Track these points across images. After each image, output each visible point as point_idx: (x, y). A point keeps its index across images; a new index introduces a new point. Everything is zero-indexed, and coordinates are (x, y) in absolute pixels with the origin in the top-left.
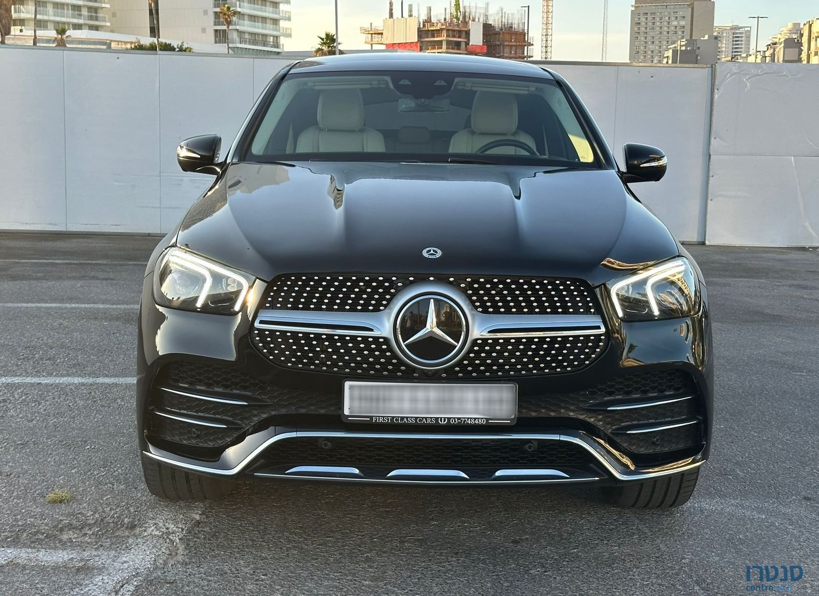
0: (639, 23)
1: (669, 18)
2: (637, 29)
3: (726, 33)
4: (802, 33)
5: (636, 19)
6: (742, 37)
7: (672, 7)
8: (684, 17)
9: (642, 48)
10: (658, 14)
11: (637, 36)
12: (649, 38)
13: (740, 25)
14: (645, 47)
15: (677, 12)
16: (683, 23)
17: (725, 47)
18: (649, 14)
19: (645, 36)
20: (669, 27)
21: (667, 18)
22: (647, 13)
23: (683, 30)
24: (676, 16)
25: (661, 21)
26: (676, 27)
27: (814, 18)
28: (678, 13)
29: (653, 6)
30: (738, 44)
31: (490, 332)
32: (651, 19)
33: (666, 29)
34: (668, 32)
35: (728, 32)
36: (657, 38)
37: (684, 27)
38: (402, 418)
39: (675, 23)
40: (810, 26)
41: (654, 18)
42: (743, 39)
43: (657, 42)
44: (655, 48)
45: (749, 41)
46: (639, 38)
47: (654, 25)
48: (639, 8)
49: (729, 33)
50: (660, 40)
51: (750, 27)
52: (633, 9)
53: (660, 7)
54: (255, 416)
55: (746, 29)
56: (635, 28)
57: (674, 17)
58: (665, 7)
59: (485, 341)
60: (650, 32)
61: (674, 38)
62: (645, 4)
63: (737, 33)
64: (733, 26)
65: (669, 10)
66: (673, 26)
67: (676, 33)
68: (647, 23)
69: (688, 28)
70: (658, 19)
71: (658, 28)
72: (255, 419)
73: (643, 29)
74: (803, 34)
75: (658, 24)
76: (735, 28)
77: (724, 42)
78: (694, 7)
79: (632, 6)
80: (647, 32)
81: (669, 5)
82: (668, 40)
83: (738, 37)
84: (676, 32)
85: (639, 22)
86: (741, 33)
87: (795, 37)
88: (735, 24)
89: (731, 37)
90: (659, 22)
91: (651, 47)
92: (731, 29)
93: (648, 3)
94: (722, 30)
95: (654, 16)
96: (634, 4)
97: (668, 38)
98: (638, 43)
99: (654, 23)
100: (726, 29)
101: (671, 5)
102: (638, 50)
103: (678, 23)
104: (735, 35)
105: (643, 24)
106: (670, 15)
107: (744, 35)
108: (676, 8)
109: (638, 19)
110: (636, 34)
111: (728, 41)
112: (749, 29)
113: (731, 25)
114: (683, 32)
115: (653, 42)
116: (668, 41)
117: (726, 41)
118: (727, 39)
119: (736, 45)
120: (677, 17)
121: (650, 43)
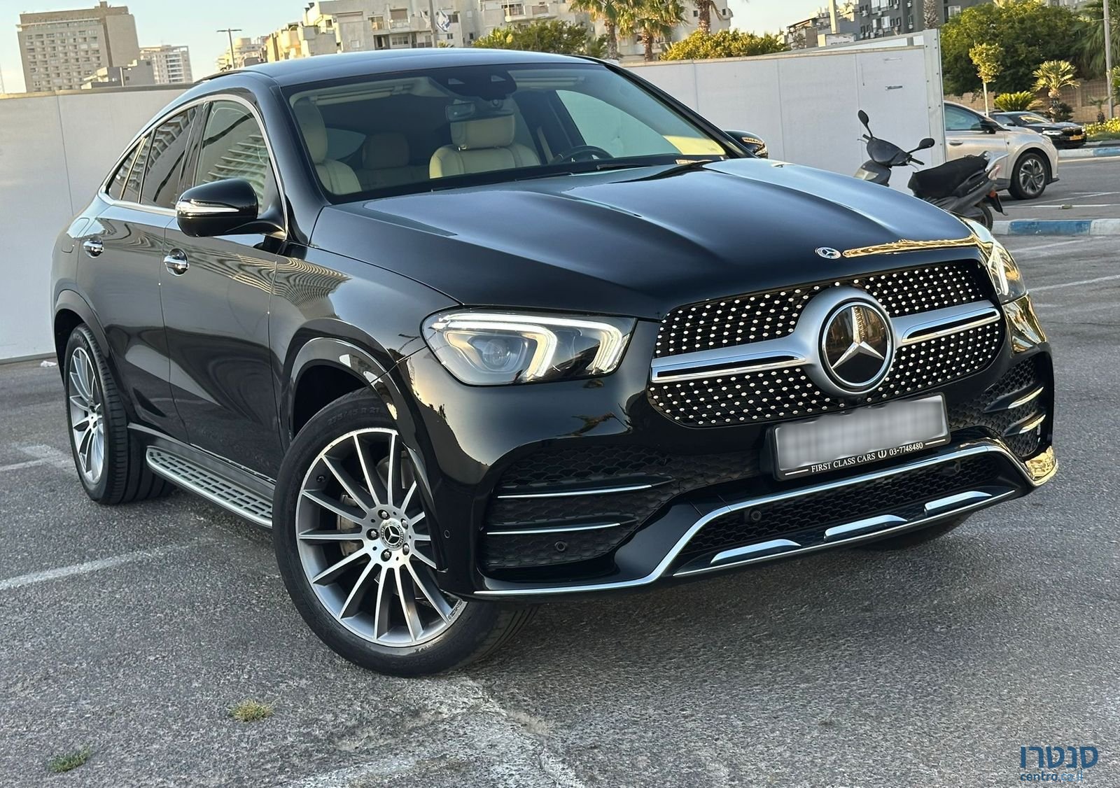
0: (33, 49)
1: (75, 39)
2: (31, 57)
3: (157, 57)
4: (265, 49)
5: (27, 44)
6: (178, 60)
7: (76, 24)
8: (95, 38)
9: (44, 83)
10: (58, 35)
11: (32, 67)
12: (51, 69)
13: (173, 45)
14: (49, 81)
15: (84, 31)
16: (95, 46)
17: (159, 76)
18: (45, 36)
19: (45, 66)
20: (76, 52)
21: (72, 40)
22: (42, 35)
23: (98, 55)
24: (84, 36)
25: (64, 45)
26: (87, 51)
27: (278, 29)
28: (86, 33)
29: (48, 24)
30: (175, 71)
31: (910, 337)
32: (48, 42)
33: (73, 55)
34: (77, 60)
35: (158, 55)
36: (63, 67)
37: (98, 51)
38: (842, 461)
39: (84, 47)
40: (275, 41)
41: (53, 41)
42: (181, 63)
43: (64, 74)
44: (63, 82)
45: (189, 65)
46: (37, 69)
47: (55, 50)
48: (29, 29)
49: (160, 56)
50: (68, 71)
51: (187, 47)
52: (20, 30)
53: (59, 26)
54: (652, 501)
55: (182, 49)
56: (29, 57)
57: (82, 38)
58: (66, 25)
59: (909, 347)
60: (51, 60)
61: (87, 67)
62: (35, 22)
63: (170, 56)
64: (163, 47)
65: (72, 29)
66: (83, 50)
67: (89, 61)
68: (44, 48)
69: (104, 51)
70: (59, 42)
71: (61, 55)
72: (653, 505)
73: (40, 57)
74: (266, 51)
75: (60, 48)
76: (167, 49)
77: (157, 68)
78: (107, 23)
79: (18, 26)
80: (46, 61)
81: (71, 22)
82: (79, 70)
83: (174, 61)
84: (88, 58)
85: (32, 47)
86: (176, 56)
87: (257, 56)
88: (165, 44)
89: (164, 61)
90: (61, 46)
91: (57, 81)
92: (161, 51)
93: (40, 21)
94: (151, 52)
95: (52, 39)
96: (19, 23)
97: (79, 68)
98: (37, 77)
99: (54, 47)
100: (155, 51)
101: (74, 22)
102: (38, 86)
103: (89, 46)
104: (169, 59)
105: (39, 49)
106: (75, 35)
107: (181, 58)
108: (82, 26)
109: (30, 44)
110: (32, 65)
111: (161, 66)
112: (185, 49)
113: (160, 46)
114: (98, 58)
115: (59, 74)
116: (79, 72)
117: (158, 67)
118: (160, 64)
119: (172, 71)
120: (85, 39)
121: (53, 75)
